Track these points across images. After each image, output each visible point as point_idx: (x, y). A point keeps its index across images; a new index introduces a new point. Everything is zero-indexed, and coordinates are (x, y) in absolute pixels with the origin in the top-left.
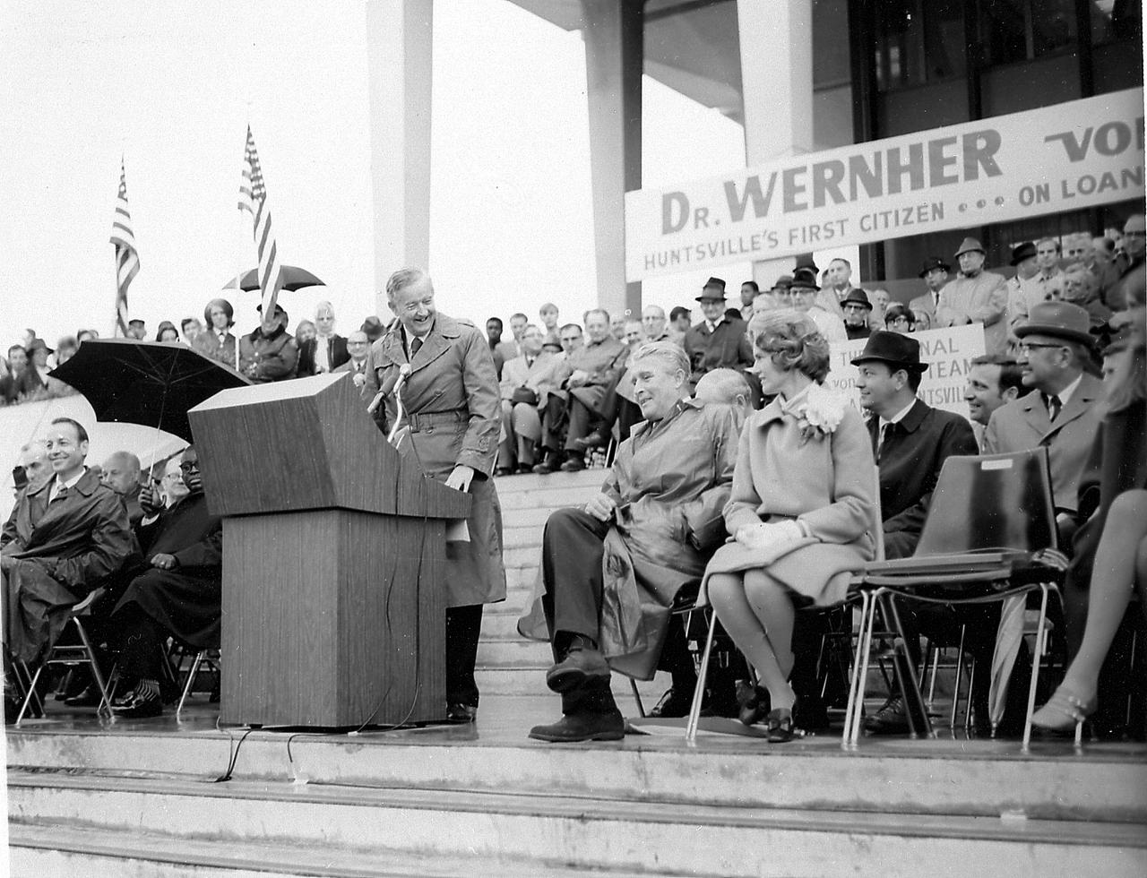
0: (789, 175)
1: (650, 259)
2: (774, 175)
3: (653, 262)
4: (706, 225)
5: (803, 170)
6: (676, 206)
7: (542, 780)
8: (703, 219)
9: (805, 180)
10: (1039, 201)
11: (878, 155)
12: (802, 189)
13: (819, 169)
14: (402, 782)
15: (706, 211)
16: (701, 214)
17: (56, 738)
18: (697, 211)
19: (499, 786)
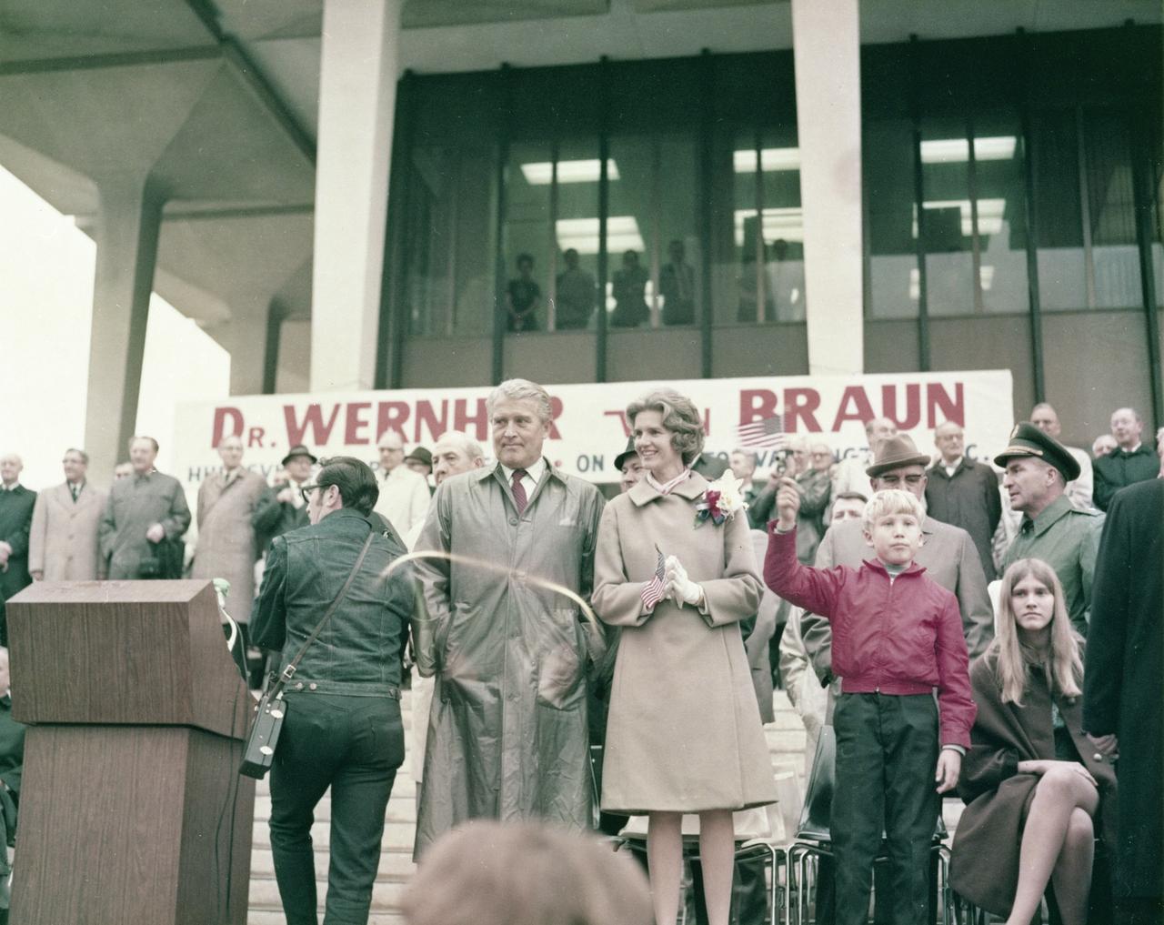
0: (353, 409)
1: (195, 471)
2: (337, 407)
3: (198, 475)
4: (261, 445)
5: (367, 405)
6: (229, 421)
8: (259, 439)
9: (370, 416)
10: (594, 469)
11: (445, 404)
12: (365, 424)
13: (384, 407)
15: (262, 432)
16: (257, 433)
18: (252, 430)
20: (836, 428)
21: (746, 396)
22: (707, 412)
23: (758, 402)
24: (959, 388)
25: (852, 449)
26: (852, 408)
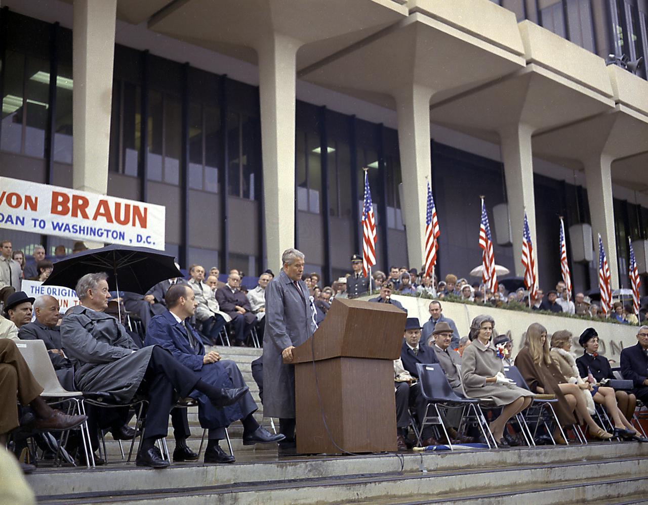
7: (496, 462)
14: (457, 467)
17: (308, 463)
19: (477, 466)
20: (95, 218)
21: (55, 195)
22: (36, 199)
23: (60, 199)
24: (146, 209)
25: (101, 229)
26: (102, 210)
